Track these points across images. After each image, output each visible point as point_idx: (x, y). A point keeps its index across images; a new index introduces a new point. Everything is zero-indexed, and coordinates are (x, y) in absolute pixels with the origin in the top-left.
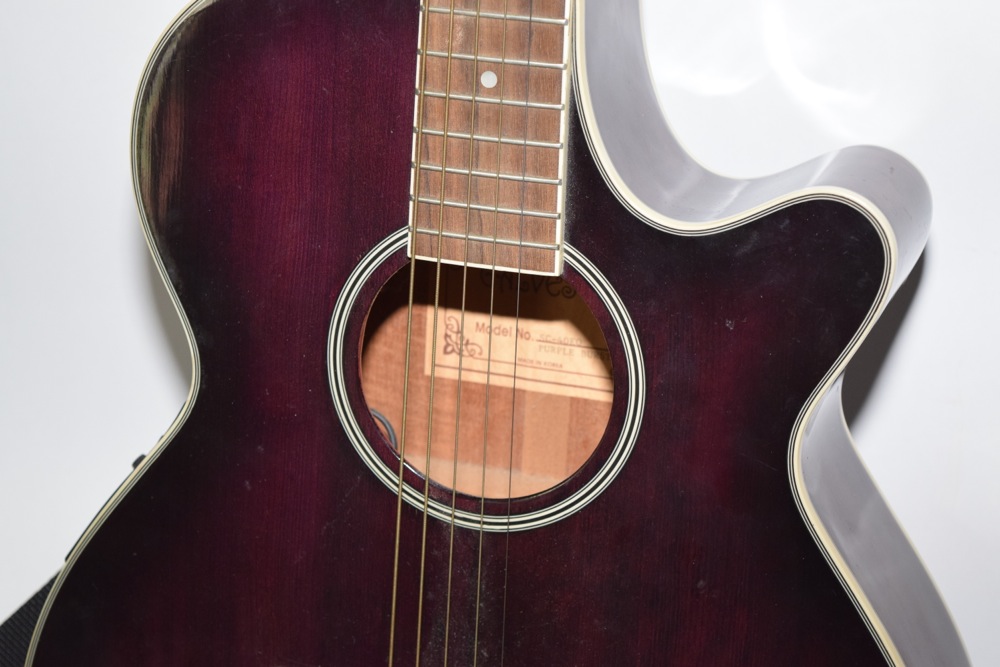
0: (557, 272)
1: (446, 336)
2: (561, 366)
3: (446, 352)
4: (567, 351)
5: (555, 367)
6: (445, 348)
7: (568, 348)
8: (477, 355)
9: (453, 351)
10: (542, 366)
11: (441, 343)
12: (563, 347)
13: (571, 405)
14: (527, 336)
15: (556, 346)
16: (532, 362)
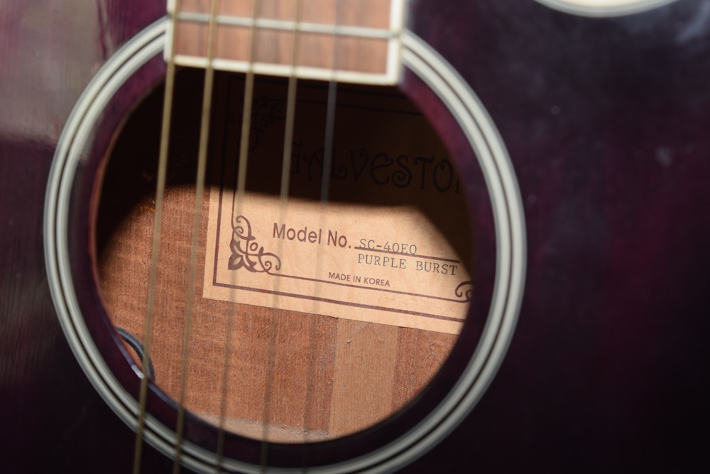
0: (391, 76)
1: (233, 244)
2: (388, 283)
3: (232, 266)
4: (397, 263)
5: (379, 285)
6: (231, 260)
7: (398, 257)
8: (273, 270)
9: (242, 264)
10: (362, 284)
11: (225, 253)
12: (390, 256)
13: (400, 339)
14: (343, 241)
15: (382, 255)
16: (348, 278)
